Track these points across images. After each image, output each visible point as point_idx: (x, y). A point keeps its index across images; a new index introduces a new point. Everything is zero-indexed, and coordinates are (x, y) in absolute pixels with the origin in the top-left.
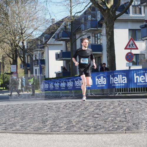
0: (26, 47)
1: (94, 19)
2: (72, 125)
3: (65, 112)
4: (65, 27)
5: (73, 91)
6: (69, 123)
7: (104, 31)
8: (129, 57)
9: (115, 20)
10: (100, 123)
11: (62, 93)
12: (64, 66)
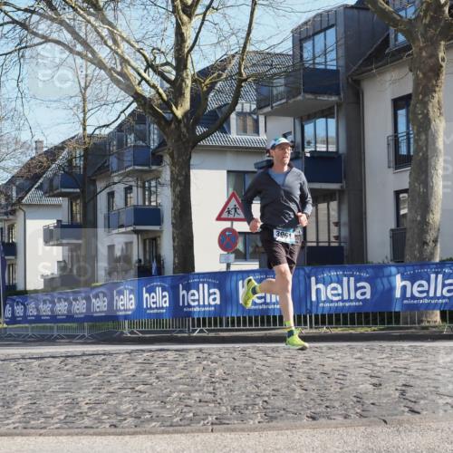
1: (141, 143)
2: (78, 411)
3: (62, 379)
4: (70, 161)
5: (86, 324)
6: (71, 406)
7: (166, 174)
8: (227, 241)
9: (193, 147)
10: (151, 405)
11: (58, 328)
12: (64, 261)
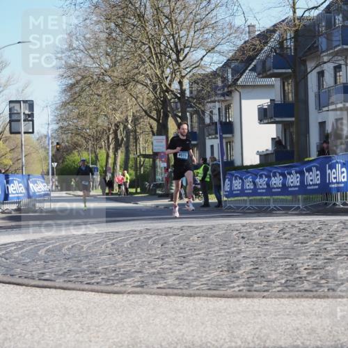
0: (188, 94)
2: (298, 276)
3: (282, 246)
4: (281, 43)
5: (300, 197)
6: (291, 271)
11: (275, 201)
12: (278, 137)
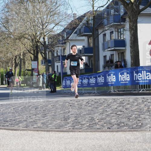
0: (47, 43)
1: (117, 13)
2: (94, 122)
3: (87, 110)
4: (87, 22)
5: (95, 88)
6: (91, 120)
7: (127, 25)
9: (138, 15)
10: (124, 120)
11: (84, 90)
12: (86, 62)
